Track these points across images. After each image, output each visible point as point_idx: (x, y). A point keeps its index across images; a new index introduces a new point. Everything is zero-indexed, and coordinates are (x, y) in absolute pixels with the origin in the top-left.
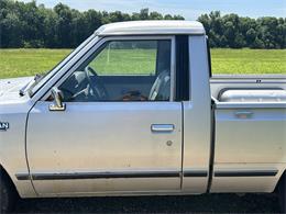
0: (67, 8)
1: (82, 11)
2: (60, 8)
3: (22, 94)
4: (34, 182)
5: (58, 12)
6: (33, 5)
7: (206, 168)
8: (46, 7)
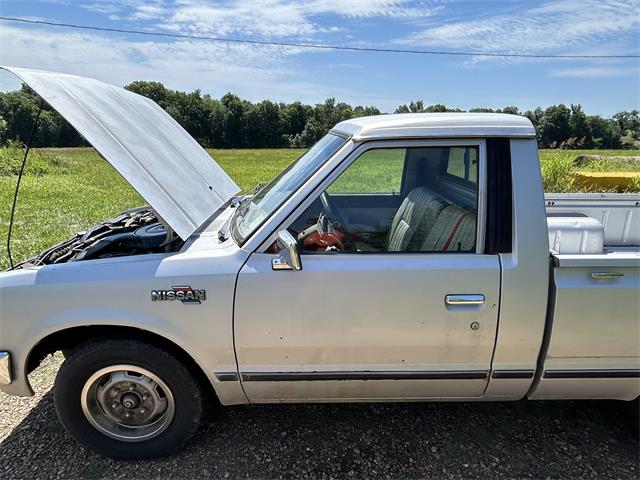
0: (238, 99)
1: (254, 102)
2: (229, 100)
3: (222, 239)
4: (245, 384)
5: (226, 104)
6: (196, 95)
7: (532, 365)
8: (213, 98)
